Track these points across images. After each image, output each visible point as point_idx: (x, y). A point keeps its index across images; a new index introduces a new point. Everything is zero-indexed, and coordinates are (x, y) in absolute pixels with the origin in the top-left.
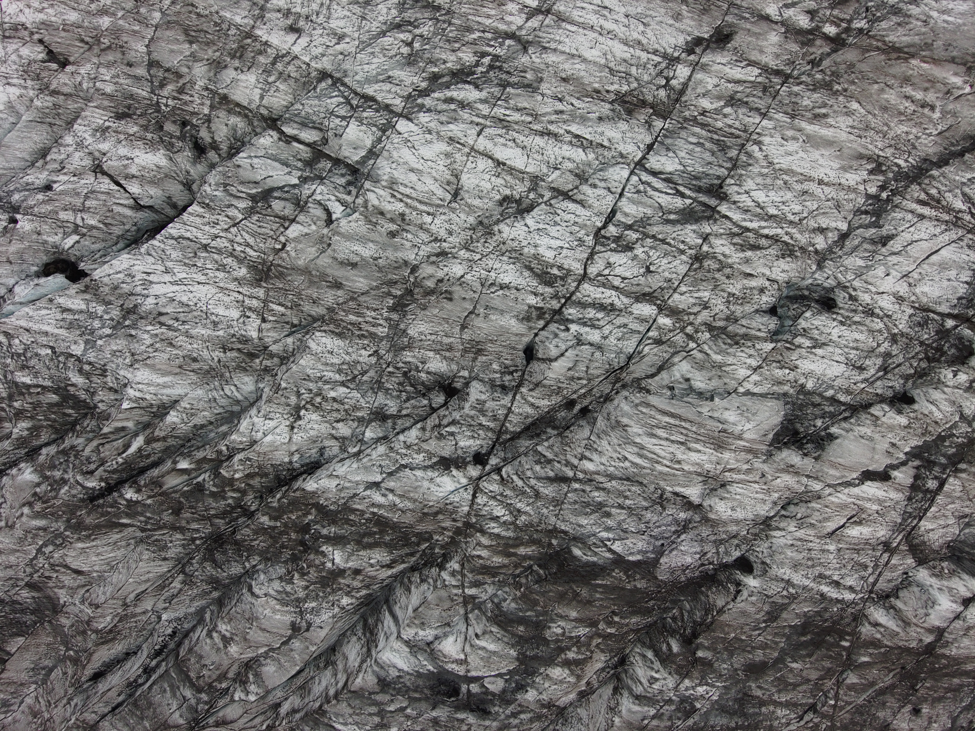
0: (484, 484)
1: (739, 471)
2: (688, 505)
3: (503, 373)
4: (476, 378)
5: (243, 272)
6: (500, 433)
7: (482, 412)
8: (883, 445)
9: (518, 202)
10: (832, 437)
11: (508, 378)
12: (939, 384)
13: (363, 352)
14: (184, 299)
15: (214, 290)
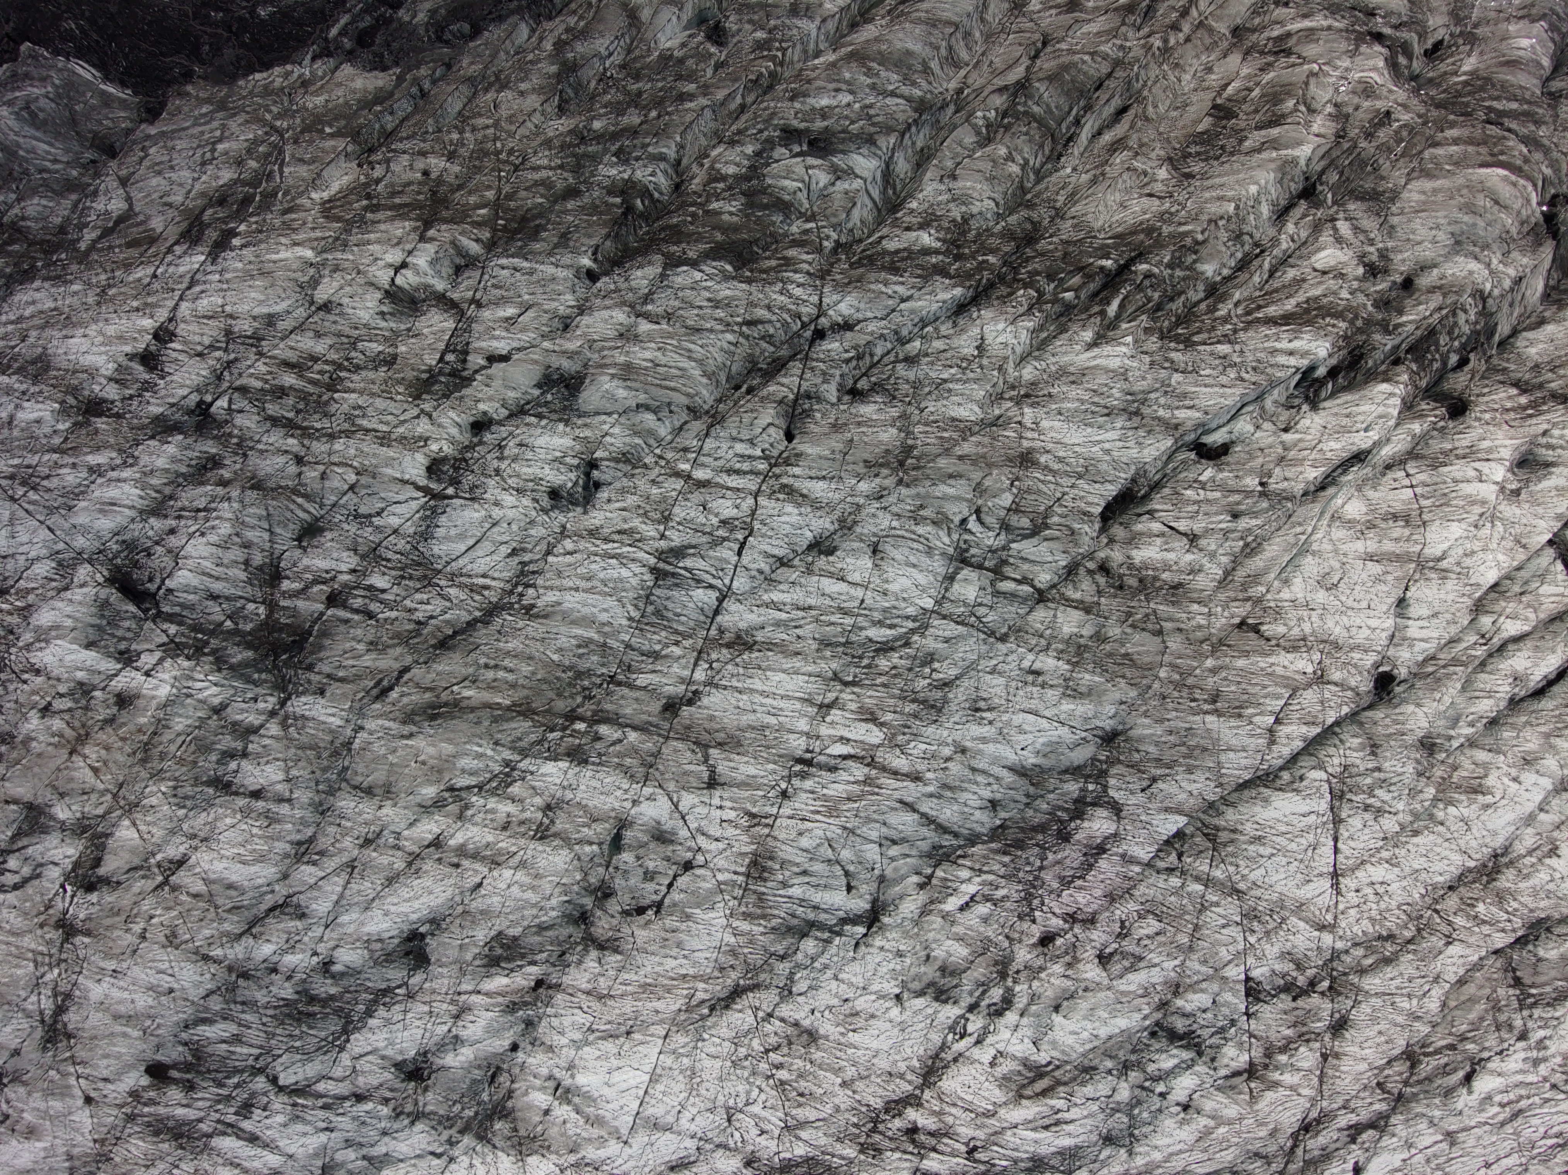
0: (814, 311)
1: (610, 349)
2: (647, 316)
3: (812, 410)
4: (833, 405)
5: (1042, 459)
6: (807, 358)
7: (824, 373)
8: (497, 383)
9: (821, 552)
10: (539, 386)
11: (806, 406)
12: (452, 441)
13: (932, 409)
14: (1089, 430)
15: (1065, 440)
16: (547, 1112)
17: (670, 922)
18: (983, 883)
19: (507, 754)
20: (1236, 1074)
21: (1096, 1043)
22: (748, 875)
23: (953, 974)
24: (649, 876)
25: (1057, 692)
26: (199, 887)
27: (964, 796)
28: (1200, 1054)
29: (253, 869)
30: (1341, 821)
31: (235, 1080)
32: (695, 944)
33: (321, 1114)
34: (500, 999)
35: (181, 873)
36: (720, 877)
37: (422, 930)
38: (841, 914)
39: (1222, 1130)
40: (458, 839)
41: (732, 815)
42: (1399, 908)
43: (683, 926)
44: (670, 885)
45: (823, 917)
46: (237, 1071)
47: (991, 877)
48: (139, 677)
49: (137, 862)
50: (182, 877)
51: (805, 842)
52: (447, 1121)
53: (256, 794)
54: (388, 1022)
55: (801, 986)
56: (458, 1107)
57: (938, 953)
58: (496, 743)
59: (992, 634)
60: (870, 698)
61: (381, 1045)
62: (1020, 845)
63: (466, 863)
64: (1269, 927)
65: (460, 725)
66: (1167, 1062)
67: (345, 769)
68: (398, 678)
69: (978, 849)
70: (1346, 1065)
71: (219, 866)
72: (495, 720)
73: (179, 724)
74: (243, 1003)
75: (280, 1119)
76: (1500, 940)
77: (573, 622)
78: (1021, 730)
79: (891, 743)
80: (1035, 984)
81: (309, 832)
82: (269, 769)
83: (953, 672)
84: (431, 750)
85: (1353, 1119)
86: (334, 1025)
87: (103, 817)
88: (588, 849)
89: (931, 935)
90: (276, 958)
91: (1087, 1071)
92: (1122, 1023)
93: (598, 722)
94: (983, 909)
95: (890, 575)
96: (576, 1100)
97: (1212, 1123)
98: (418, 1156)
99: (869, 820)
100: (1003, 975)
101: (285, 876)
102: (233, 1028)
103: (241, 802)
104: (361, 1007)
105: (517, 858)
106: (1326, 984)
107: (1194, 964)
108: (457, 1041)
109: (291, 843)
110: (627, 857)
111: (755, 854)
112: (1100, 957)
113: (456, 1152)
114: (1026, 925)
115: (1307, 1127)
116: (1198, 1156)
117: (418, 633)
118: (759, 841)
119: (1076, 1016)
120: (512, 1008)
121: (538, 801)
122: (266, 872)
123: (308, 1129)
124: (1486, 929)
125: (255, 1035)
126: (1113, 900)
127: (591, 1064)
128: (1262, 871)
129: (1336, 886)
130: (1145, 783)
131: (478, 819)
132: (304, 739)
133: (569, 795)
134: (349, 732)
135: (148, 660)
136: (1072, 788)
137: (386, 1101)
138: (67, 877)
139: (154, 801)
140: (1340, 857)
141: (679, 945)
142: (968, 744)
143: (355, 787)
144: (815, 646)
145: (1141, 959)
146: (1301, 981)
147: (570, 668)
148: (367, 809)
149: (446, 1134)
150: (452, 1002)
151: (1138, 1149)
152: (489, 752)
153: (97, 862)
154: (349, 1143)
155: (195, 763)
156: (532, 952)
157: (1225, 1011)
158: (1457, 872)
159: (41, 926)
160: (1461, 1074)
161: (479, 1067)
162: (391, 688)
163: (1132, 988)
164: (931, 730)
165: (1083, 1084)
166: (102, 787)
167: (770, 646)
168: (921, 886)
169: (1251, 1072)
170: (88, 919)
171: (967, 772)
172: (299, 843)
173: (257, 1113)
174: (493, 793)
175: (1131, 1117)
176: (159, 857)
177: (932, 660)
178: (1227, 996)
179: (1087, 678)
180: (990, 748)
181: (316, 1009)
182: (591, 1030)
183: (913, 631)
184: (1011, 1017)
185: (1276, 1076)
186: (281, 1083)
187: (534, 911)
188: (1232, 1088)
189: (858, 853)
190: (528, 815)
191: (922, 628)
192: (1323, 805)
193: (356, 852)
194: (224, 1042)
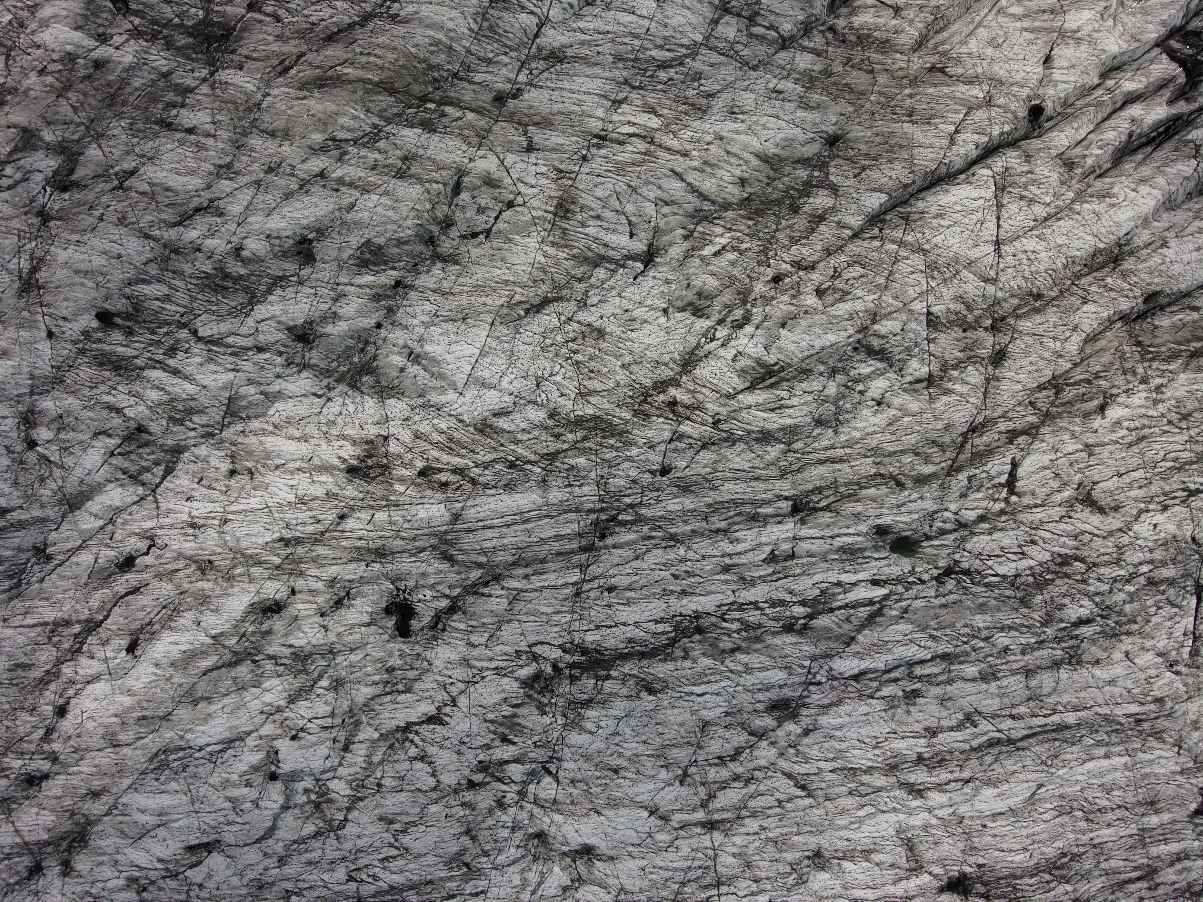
16: (402, 370)
17: (495, 243)
18: (732, 238)
19: (375, 120)
20: (918, 381)
21: (813, 352)
22: (555, 214)
23: (707, 298)
24: (481, 210)
25: (794, 105)
26: (146, 188)
27: (721, 173)
28: (891, 366)
29: (185, 179)
30: (1003, 206)
31: (165, 330)
32: (515, 259)
33: (230, 359)
34: (368, 291)
35: (133, 179)
36: (534, 213)
37: (310, 236)
38: (625, 252)
39: (907, 419)
40: (339, 173)
41: (544, 169)
42: (1046, 271)
43: (506, 246)
44: (497, 218)
45: (611, 253)
46: (166, 323)
47: (738, 234)
48: (111, 50)
49: (100, 171)
50: (133, 182)
51: (599, 192)
52: (327, 373)
53: (190, 131)
54: (283, 299)
55: (594, 300)
56: (334, 364)
57: (697, 282)
58: (368, 111)
59: (747, 64)
60: (651, 98)
61: (278, 313)
62: (760, 213)
63: (344, 189)
64: (947, 276)
65: (342, 93)
66: (865, 369)
67: (255, 120)
68: (296, 61)
69: (729, 214)
70: (1004, 385)
71: (160, 175)
72: (367, 92)
73: (137, 82)
74: (174, 272)
75: (198, 359)
76: (1125, 305)
77: (427, 26)
78: (765, 127)
79: (667, 129)
80: (768, 308)
81: (228, 159)
82: (199, 114)
83: (716, 87)
84: (319, 107)
85: (1011, 425)
86: (242, 298)
87: (77, 141)
88: (435, 186)
89: (691, 270)
90: (199, 241)
91: (805, 373)
92: (832, 338)
93: (445, 104)
94: (732, 256)
95: (670, 13)
96: (424, 362)
97: (899, 414)
98: (303, 395)
99: (648, 182)
100: (744, 302)
101: (209, 187)
102: (165, 290)
103: (179, 135)
104: (263, 288)
105: (382, 189)
106: (990, 322)
107: (888, 299)
108: (335, 317)
109: (214, 165)
110: (465, 196)
111: (561, 198)
112: (817, 291)
113: (333, 394)
114: (762, 269)
115: (974, 429)
116: (887, 437)
117: (313, 31)
118: (565, 189)
119: (797, 330)
120: (377, 298)
121: (398, 153)
122: (195, 182)
123: (219, 368)
124: (1113, 295)
125: (181, 297)
126: (830, 254)
127: (435, 338)
128: (942, 237)
129: (998, 250)
130: (857, 171)
131: (353, 162)
132: (226, 97)
133: (421, 152)
134: (259, 97)
135: (118, 40)
136: (802, 173)
137: (280, 354)
138: (48, 182)
139: (115, 132)
140: (1002, 231)
141: (503, 260)
142: (725, 134)
143: (263, 131)
144: (611, 59)
145: (848, 293)
146: (970, 318)
147: (424, 61)
148: (271, 146)
149: (325, 382)
150: (332, 289)
151: (842, 429)
152: (362, 116)
153: (71, 172)
154: (250, 382)
155: (147, 108)
156: (393, 260)
157: (911, 335)
158: (1091, 251)
159: (26, 214)
160: (1096, 403)
161: (352, 337)
162: (291, 68)
163: (841, 313)
164: (697, 123)
165: (801, 381)
166: (78, 120)
167: (577, 59)
168: (686, 238)
169: (930, 381)
170: (62, 209)
171: (723, 153)
172: (220, 166)
173: (180, 355)
174: (365, 145)
175: (837, 407)
176: (117, 169)
177: (700, 78)
178: (913, 325)
179: (816, 97)
180: (742, 137)
181: (229, 284)
182: (436, 315)
183: (686, 56)
184: (749, 329)
185: (950, 385)
186: (200, 334)
187: (395, 227)
188: (916, 391)
189: (639, 208)
190: (390, 161)
191: (694, 56)
192: (989, 193)
193: (262, 175)
194: (157, 299)
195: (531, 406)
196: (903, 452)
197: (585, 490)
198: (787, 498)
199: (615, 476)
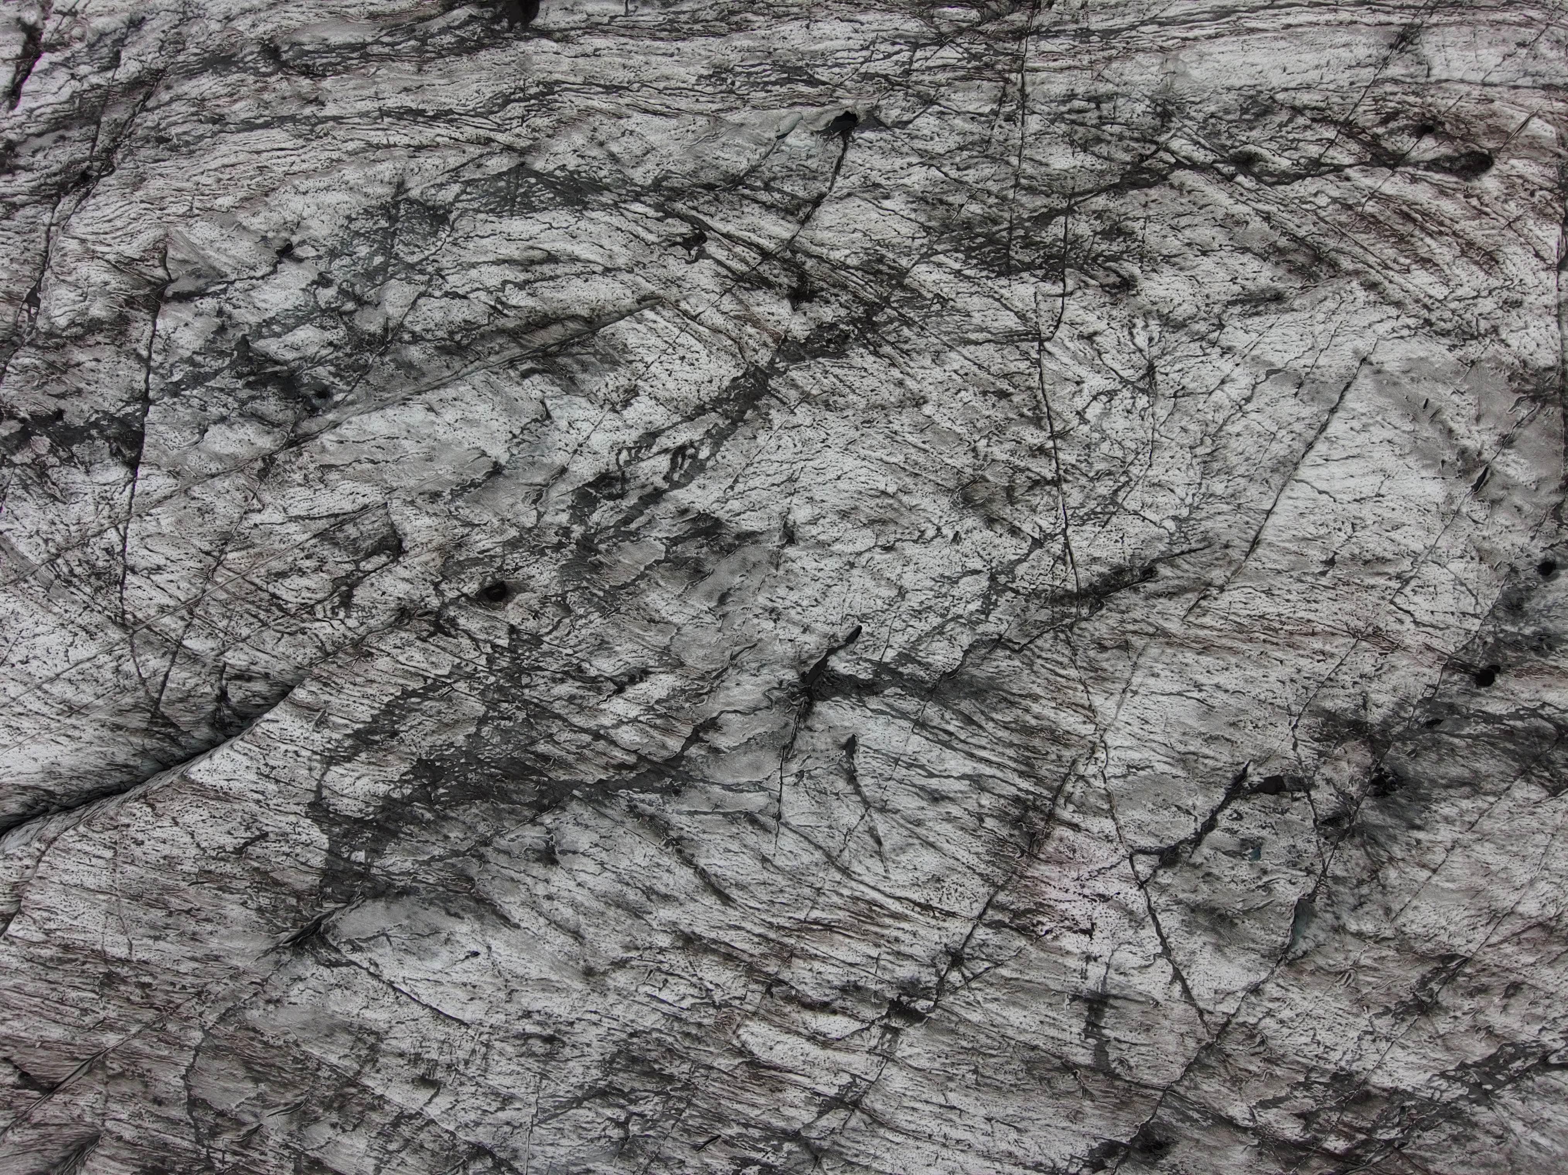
16: (1507, 440)
20: (183, 296)
27: (601, 880)
28: (244, 342)
32: (1175, 707)
36: (1107, 823)
38: (873, 702)
39: (226, 200)
41: (1069, 940)
43: (1194, 744)
44: (1209, 823)
45: (910, 703)
55: (970, 586)
62: (516, 770)
64: (78, 552)
66: (308, 337)
69: (595, 773)
78: (473, 992)
79: (727, 1013)
80: (529, 519)
83: (584, 1113)
89: (710, 637)
91: (458, 346)
94: (604, 664)
96: (1450, 454)
97: (241, 216)
100: (586, 542)
107: (225, 509)
110: (1287, 891)
112: (400, 549)
114: (530, 624)
116: (280, 161)
120: (1545, 641)
126: (355, 643)
127: (1414, 516)
130: (258, 849)
133: (1382, 1023)
141: (1208, 709)
142: (577, 983)
145: (322, 534)
146: (42, 442)
151: (386, 190)
157: (184, 413)
163: (348, 486)
168: (713, 724)
169: (158, 296)
185: (115, 281)
188: (197, 273)
195: (1180, 314)
196: (249, 126)
197: (1059, 86)
198: (546, 33)
199: (974, 117)
